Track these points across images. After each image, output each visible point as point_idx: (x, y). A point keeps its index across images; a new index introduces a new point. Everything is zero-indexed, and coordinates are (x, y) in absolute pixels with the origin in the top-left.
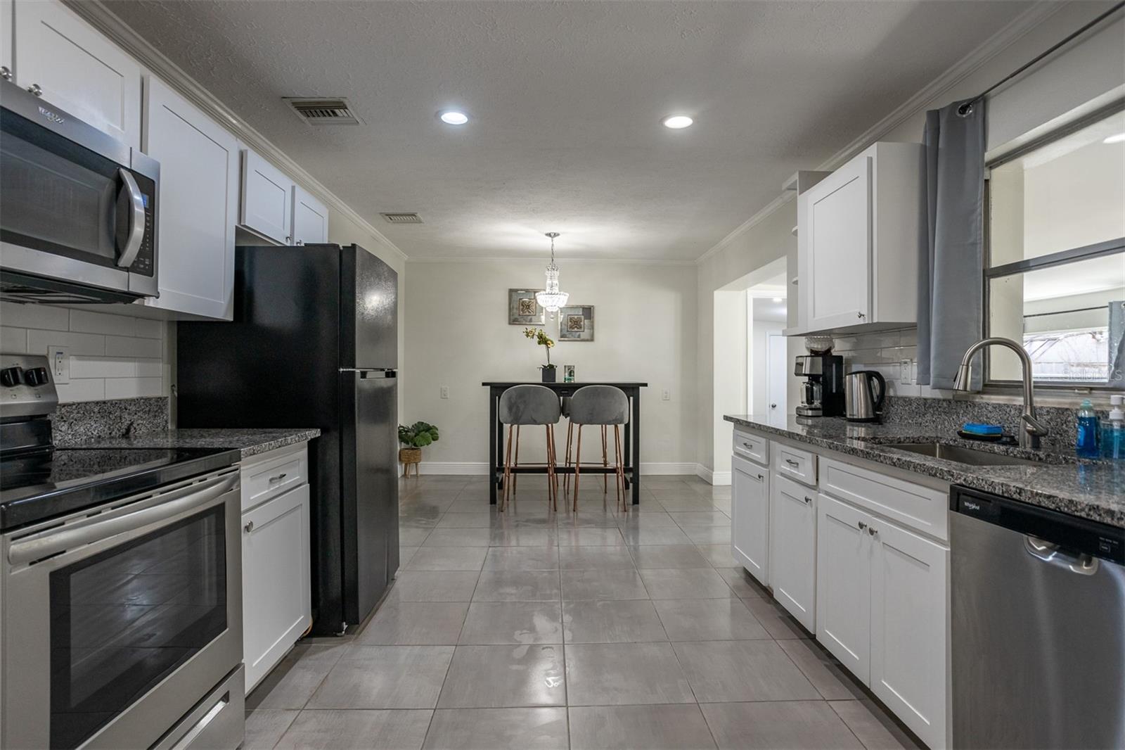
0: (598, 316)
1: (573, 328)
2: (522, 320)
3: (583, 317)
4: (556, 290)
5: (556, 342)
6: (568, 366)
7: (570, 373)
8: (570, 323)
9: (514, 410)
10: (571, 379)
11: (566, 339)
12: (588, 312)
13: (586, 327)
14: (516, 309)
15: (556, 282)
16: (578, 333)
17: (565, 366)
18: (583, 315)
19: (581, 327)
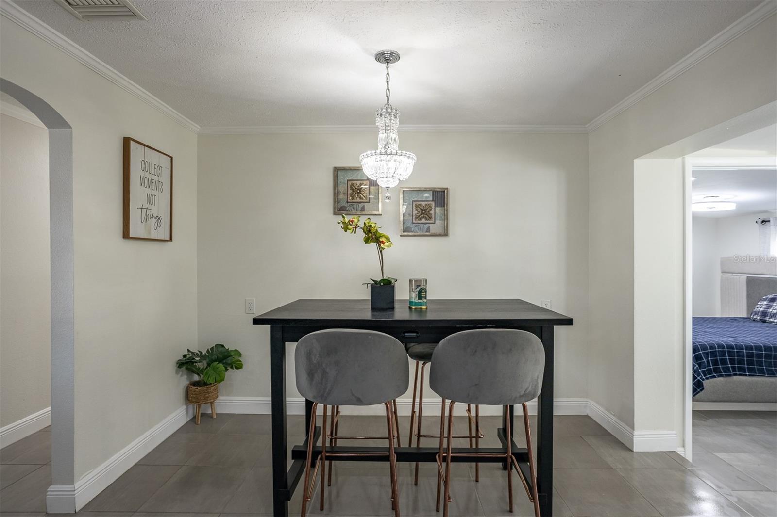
0: (455, 203)
1: (421, 219)
2: (351, 208)
3: (433, 203)
4: (394, 147)
5: (395, 238)
6: (416, 281)
7: (420, 292)
8: (415, 212)
9: (317, 377)
10: (421, 304)
11: (410, 234)
12: (440, 196)
13: (438, 217)
14: (344, 194)
15: (394, 135)
16: (427, 225)
17: (411, 281)
18: (433, 200)
19: (431, 218)
